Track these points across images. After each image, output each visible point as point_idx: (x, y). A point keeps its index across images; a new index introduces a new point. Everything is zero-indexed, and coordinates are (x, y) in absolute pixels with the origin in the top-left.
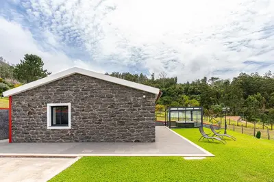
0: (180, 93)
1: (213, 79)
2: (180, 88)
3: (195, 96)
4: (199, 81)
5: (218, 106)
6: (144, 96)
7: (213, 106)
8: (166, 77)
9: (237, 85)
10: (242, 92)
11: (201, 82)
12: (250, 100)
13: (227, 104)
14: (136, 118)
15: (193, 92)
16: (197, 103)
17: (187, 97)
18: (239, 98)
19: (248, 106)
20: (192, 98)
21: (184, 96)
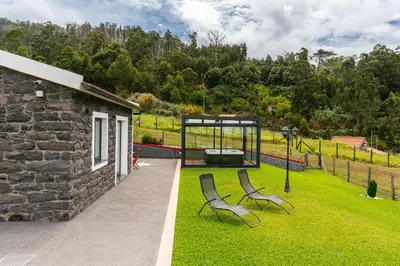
0: (253, 80)
1: (321, 53)
2: (252, 70)
3: (282, 88)
4: (292, 56)
5: (330, 113)
6: (40, 94)
7: (318, 113)
8: (224, 43)
9: (369, 70)
10: (377, 85)
11: (296, 59)
12: (392, 102)
13: (347, 110)
14: (15, 153)
15: (279, 80)
16: (287, 104)
17: (267, 89)
18: (371, 97)
19: (387, 115)
20: (276, 94)
21: (260, 87)
